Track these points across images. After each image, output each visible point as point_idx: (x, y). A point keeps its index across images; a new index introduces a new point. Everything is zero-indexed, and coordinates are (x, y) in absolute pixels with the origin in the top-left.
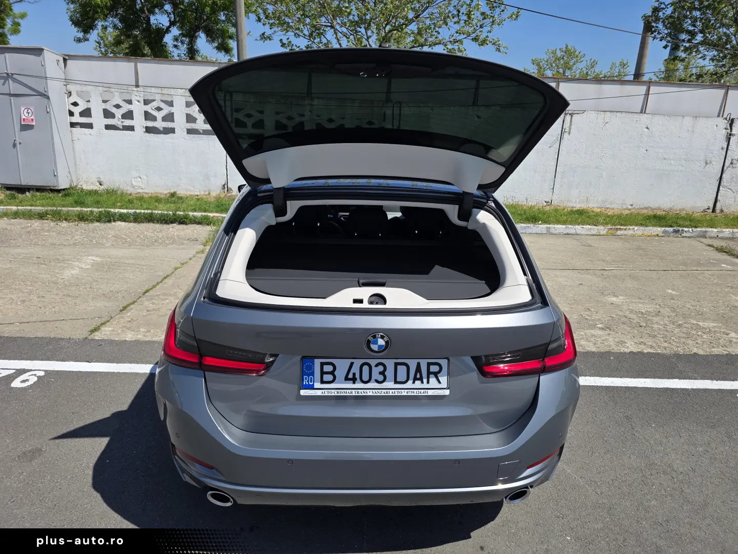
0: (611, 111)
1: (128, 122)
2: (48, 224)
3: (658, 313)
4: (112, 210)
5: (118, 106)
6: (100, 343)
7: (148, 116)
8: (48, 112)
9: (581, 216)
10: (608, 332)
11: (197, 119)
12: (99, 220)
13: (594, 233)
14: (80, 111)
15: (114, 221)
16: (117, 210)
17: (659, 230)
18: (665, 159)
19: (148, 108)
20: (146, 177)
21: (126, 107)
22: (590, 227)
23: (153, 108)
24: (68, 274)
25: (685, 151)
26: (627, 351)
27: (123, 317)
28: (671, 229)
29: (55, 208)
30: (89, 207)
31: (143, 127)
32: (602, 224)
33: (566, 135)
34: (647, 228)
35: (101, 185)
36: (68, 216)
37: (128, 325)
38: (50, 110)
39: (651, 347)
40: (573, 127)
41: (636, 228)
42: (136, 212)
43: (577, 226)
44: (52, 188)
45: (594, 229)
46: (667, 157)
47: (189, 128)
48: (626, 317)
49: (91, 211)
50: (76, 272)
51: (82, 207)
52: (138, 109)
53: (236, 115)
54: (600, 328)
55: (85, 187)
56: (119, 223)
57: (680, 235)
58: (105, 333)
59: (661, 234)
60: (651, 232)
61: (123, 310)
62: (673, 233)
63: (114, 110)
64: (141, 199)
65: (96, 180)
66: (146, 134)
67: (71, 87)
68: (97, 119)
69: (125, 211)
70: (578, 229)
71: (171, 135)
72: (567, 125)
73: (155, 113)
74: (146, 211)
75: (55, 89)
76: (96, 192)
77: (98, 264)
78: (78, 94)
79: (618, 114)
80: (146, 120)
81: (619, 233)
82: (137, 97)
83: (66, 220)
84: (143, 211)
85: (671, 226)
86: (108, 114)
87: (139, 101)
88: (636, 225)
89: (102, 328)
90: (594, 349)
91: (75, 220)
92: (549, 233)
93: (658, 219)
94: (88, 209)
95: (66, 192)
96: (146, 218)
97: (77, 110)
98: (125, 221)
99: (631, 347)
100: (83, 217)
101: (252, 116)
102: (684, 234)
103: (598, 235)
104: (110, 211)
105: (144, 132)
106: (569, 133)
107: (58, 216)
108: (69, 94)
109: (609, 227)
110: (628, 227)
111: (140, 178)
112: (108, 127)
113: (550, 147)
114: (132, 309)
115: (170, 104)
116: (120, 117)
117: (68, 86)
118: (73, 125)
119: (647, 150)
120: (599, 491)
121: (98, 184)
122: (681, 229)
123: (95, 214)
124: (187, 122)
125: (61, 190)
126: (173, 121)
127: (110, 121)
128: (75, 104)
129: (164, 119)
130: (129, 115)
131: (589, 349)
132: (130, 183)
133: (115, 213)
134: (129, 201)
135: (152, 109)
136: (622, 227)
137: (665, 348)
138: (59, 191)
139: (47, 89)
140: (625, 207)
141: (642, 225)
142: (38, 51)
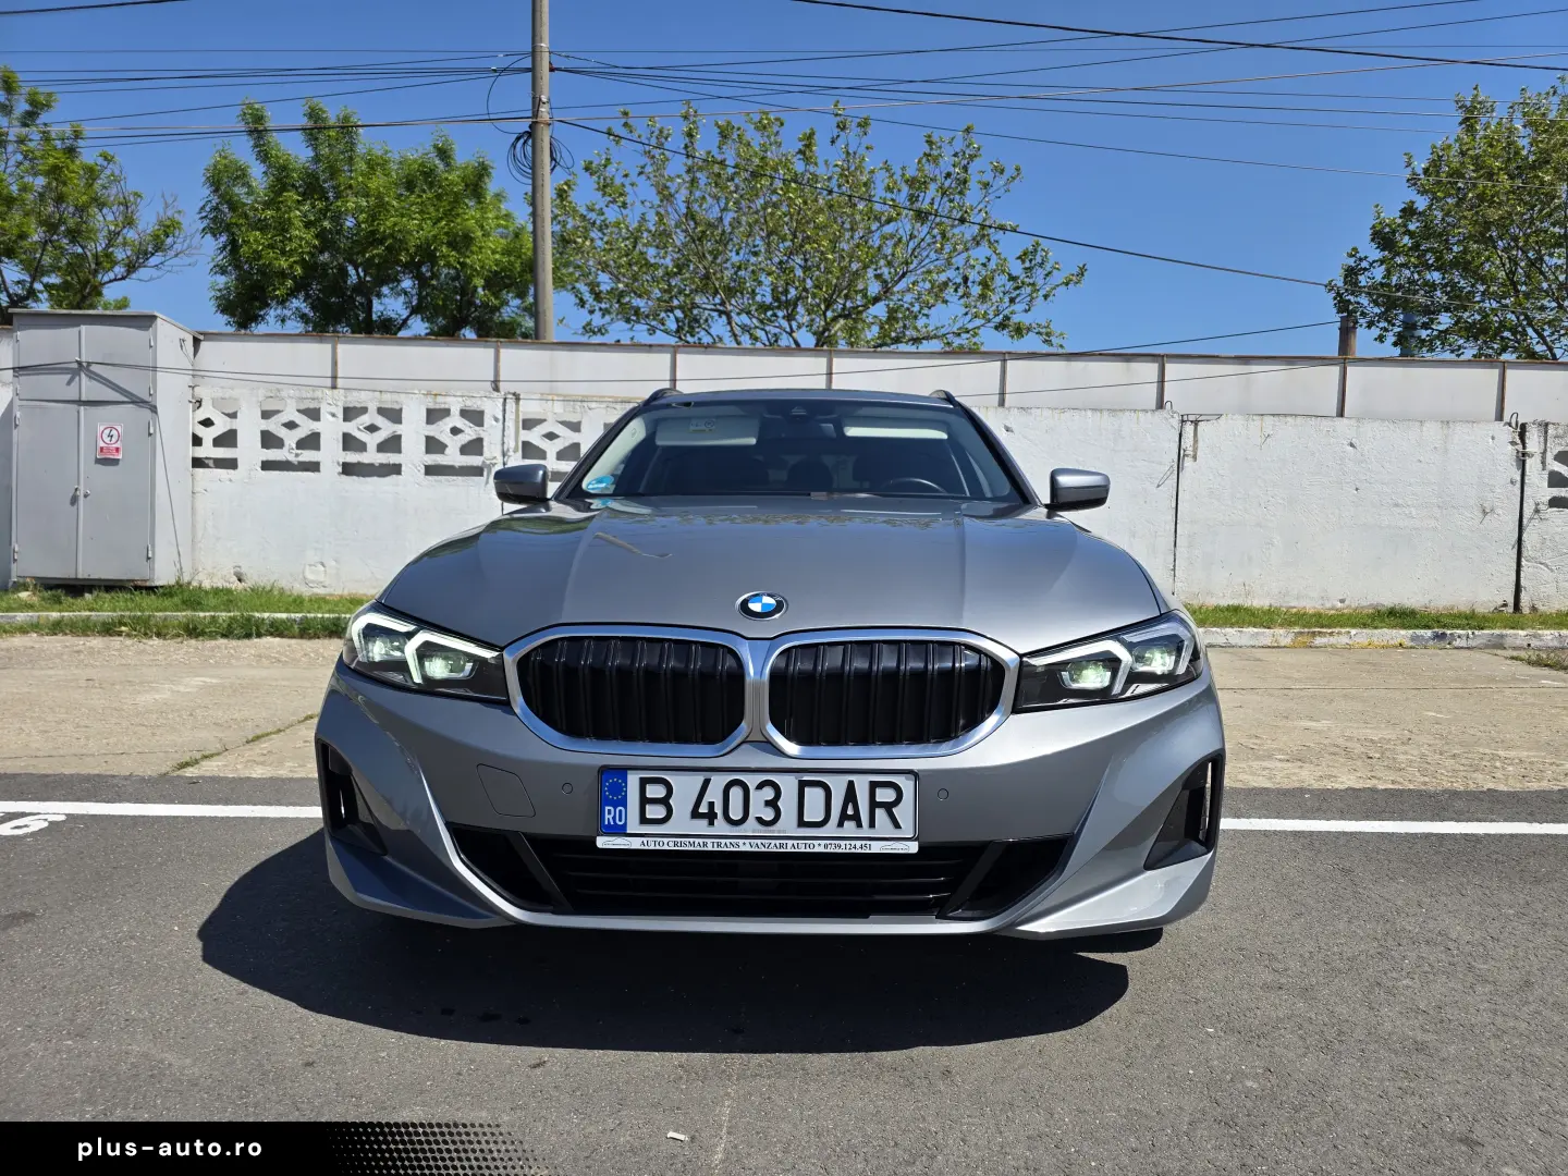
0: (1273, 415)
1: (308, 456)
2: (121, 643)
3: (1407, 741)
4: (257, 615)
5: (291, 425)
6: (193, 782)
7: (349, 442)
8: (150, 434)
9: (1235, 615)
10: (1300, 764)
11: (446, 446)
12: (227, 633)
13: (1268, 642)
14: (215, 436)
15: (259, 635)
16: (266, 615)
17: (1403, 635)
18: (1397, 505)
19: (352, 428)
20: (334, 563)
21: (307, 426)
22: (1255, 630)
23: (361, 427)
24: (146, 699)
25: (1436, 488)
26: (1342, 787)
27: (250, 749)
28: (1428, 633)
29: (139, 614)
30: (209, 611)
31: (338, 463)
32: (1281, 625)
33: (1188, 462)
34: (1376, 631)
35: (240, 580)
36: (166, 627)
37: (262, 759)
38: (155, 430)
39: (1393, 782)
40: (1200, 444)
41: (1353, 632)
42: (306, 617)
43: (1228, 630)
44: (139, 583)
45: (1266, 636)
46: (1400, 502)
47: (430, 463)
48: (1338, 747)
49: (213, 617)
50: (167, 695)
51: (195, 610)
52: (331, 428)
53: (526, 436)
54: (1280, 760)
55: (207, 585)
56: (269, 639)
57: (1449, 644)
58: (209, 768)
59: (1407, 643)
60: (1388, 638)
61: (252, 741)
62: (1434, 639)
63: (282, 433)
64: (321, 599)
65: (232, 571)
66: (344, 477)
67: (200, 392)
68: (249, 450)
69: (284, 616)
70: (1231, 633)
71: (394, 477)
72: (1188, 442)
73: (363, 436)
74: (327, 615)
75: (170, 392)
76: (229, 591)
77: (210, 687)
78: (215, 403)
79: (1289, 419)
80: (345, 449)
81: (1319, 641)
82: (331, 404)
83: (159, 635)
84: (320, 615)
85: (1427, 627)
86: (269, 440)
87: (334, 415)
88: (1354, 626)
89: (204, 763)
90: (1268, 785)
91: (178, 636)
93: (1399, 617)
94: (207, 614)
95: (167, 592)
96: (325, 628)
97: (208, 435)
98: (281, 635)
99: (1347, 780)
100: (195, 629)
101: (557, 436)
102: (1457, 643)
103: (1274, 647)
104: (254, 617)
105: (339, 474)
106: (1195, 458)
107: (143, 628)
108: (198, 404)
109: (1297, 629)
110: (1336, 630)
111: (323, 565)
112: (267, 465)
113: (1158, 486)
114: (271, 740)
115: (394, 415)
116: (294, 446)
117: (196, 389)
118: (198, 463)
119: (1357, 489)
120: (1280, 966)
121: (235, 579)
122: (1448, 632)
123: (221, 621)
124: (429, 450)
125: (157, 587)
126: (399, 451)
127: (274, 455)
128: (207, 423)
129: (382, 448)
130: (311, 442)
131: (1256, 785)
132: (301, 576)
133: (263, 619)
134: (298, 603)
135: (359, 429)
136: (1324, 630)
137: (1425, 783)
138: (151, 589)
139: (155, 391)
140: (1328, 605)
141: (1365, 626)
142: (145, 321)
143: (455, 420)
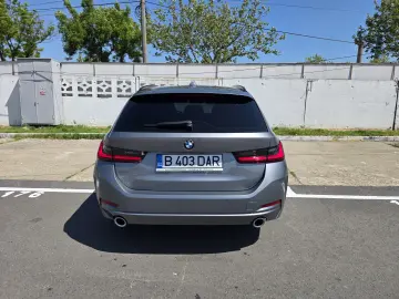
0: (332, 79)
1: (89, 93)
2: (49, 140)
3: (354, 171)
5: (85, 85)
7: (99, 89)
8: (52, 89)
9: (319, 132)
10: (326, 178)
11: (122, 90)
12: (73, 138)
13: (326, 140)
14: (67, 88)
15: (81, 138)
16: (82, 133)
17: (362, 137)
18: (364, 102)
19: (99, 86)
20: (97, 119)
21: (89, 86)
22: (323, 136)
25: (374, 98)
26: (334, 185)
27: (82, 173)
28: (368, 137)
29: (52, 133)
31: (97, 95)
32: (330, 135)
33: (309, 92)
34: (354, 137)
36: (59, 136)
37: (85, 176)
38: (53, 87)
40: (312, 87)
41: (349, 137)
42: (91, 134)
44: (51, 125)
45: (325, 138)
47: (118, 94)
48: (337, 173)
49: (70, 134)
50: (62, 157)
51: (65, 132)
52: (94, 86)
55: (67, 124)
56: (83, 139)
57: (373, 140)
58: (74, 179)
60: (357, 138)
61: (82, 171)
62: (369, 139)
63: (83, 87)
64: (94, 129)
65: (73, 121)
66: (98, 98)
67: (63, 77)
68: (75, 91)
69: (86, 133)
70: (317, 137)
71: (110, 98)
72: (309, 87)
73: (102, 88)
75: (55, 78)
76: (73, 127)
77: (71, 154)
78: (66, 80)
79: (336, 80)
80: (98, 91)
81: (339, 139)
82: (94, 80)
83: (57, 138)
84: (94, 133)
85: (368, 135)
86: (80, 89)
87: (95, 83)
89: (72, 177)
91: (62, 139)
92: (302, 140)
93: (361, 132)
94: (68, 133)
95: (58, 127)
97: (65, 88)
98: (86, 138)
100: (66, 137)
102: (375, 140)
103: (328, 141)
104: (79, 134)
106: (311, 91)
107: (54, 137)
108: (62, 80)
109: (334, 136)
110: (344, 137)
112: (80, 95)
113: (301, 98)
115: (110, 83)
116: (86, 90)
117: (61, 77)
118: (63, 95)
119: (353, 98)
121: (74, 123)
122: (373, 137)
123: (72, 135)
124: (118, 91)
125: (56, 126)
126: (111, 91)
127: (81, 93)
128: (65, 85)
130: (90, 89)
132: (89, 122)
133: (81, 135)
134: (89, 130)
135: (101, 86)
136: (341, 136)
138: (54, 126)
139: (52, 78)
140: (344, 128)
141: (352, 135)
142: (49, 60)
143: (124, 84)
